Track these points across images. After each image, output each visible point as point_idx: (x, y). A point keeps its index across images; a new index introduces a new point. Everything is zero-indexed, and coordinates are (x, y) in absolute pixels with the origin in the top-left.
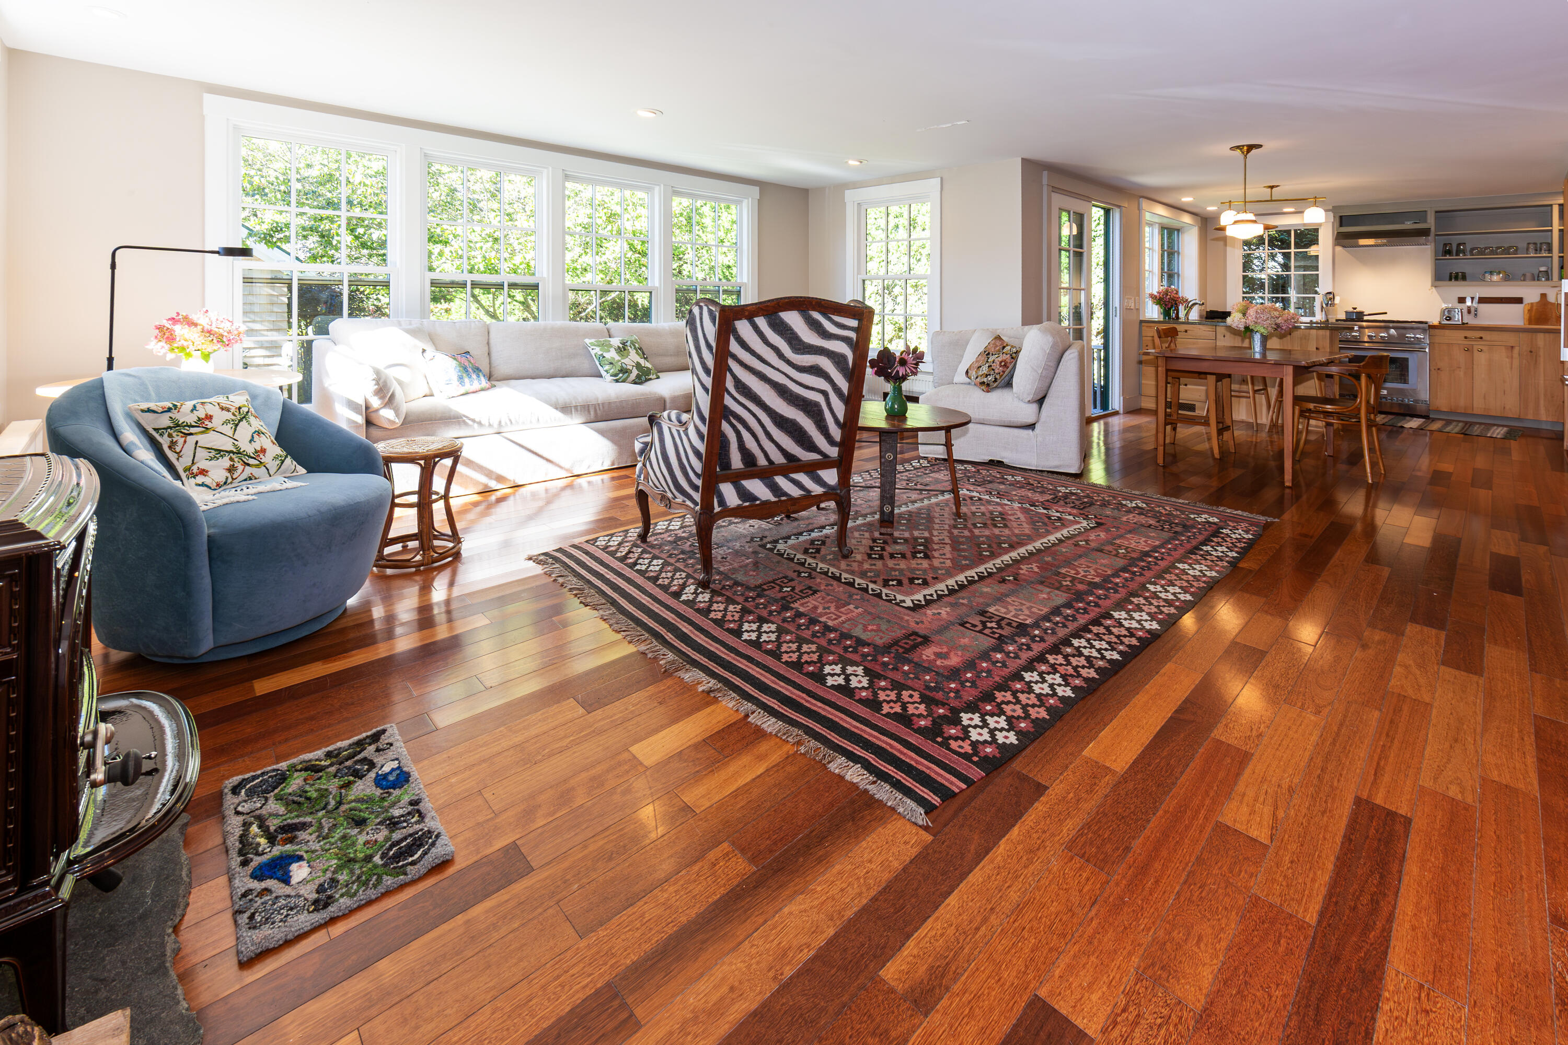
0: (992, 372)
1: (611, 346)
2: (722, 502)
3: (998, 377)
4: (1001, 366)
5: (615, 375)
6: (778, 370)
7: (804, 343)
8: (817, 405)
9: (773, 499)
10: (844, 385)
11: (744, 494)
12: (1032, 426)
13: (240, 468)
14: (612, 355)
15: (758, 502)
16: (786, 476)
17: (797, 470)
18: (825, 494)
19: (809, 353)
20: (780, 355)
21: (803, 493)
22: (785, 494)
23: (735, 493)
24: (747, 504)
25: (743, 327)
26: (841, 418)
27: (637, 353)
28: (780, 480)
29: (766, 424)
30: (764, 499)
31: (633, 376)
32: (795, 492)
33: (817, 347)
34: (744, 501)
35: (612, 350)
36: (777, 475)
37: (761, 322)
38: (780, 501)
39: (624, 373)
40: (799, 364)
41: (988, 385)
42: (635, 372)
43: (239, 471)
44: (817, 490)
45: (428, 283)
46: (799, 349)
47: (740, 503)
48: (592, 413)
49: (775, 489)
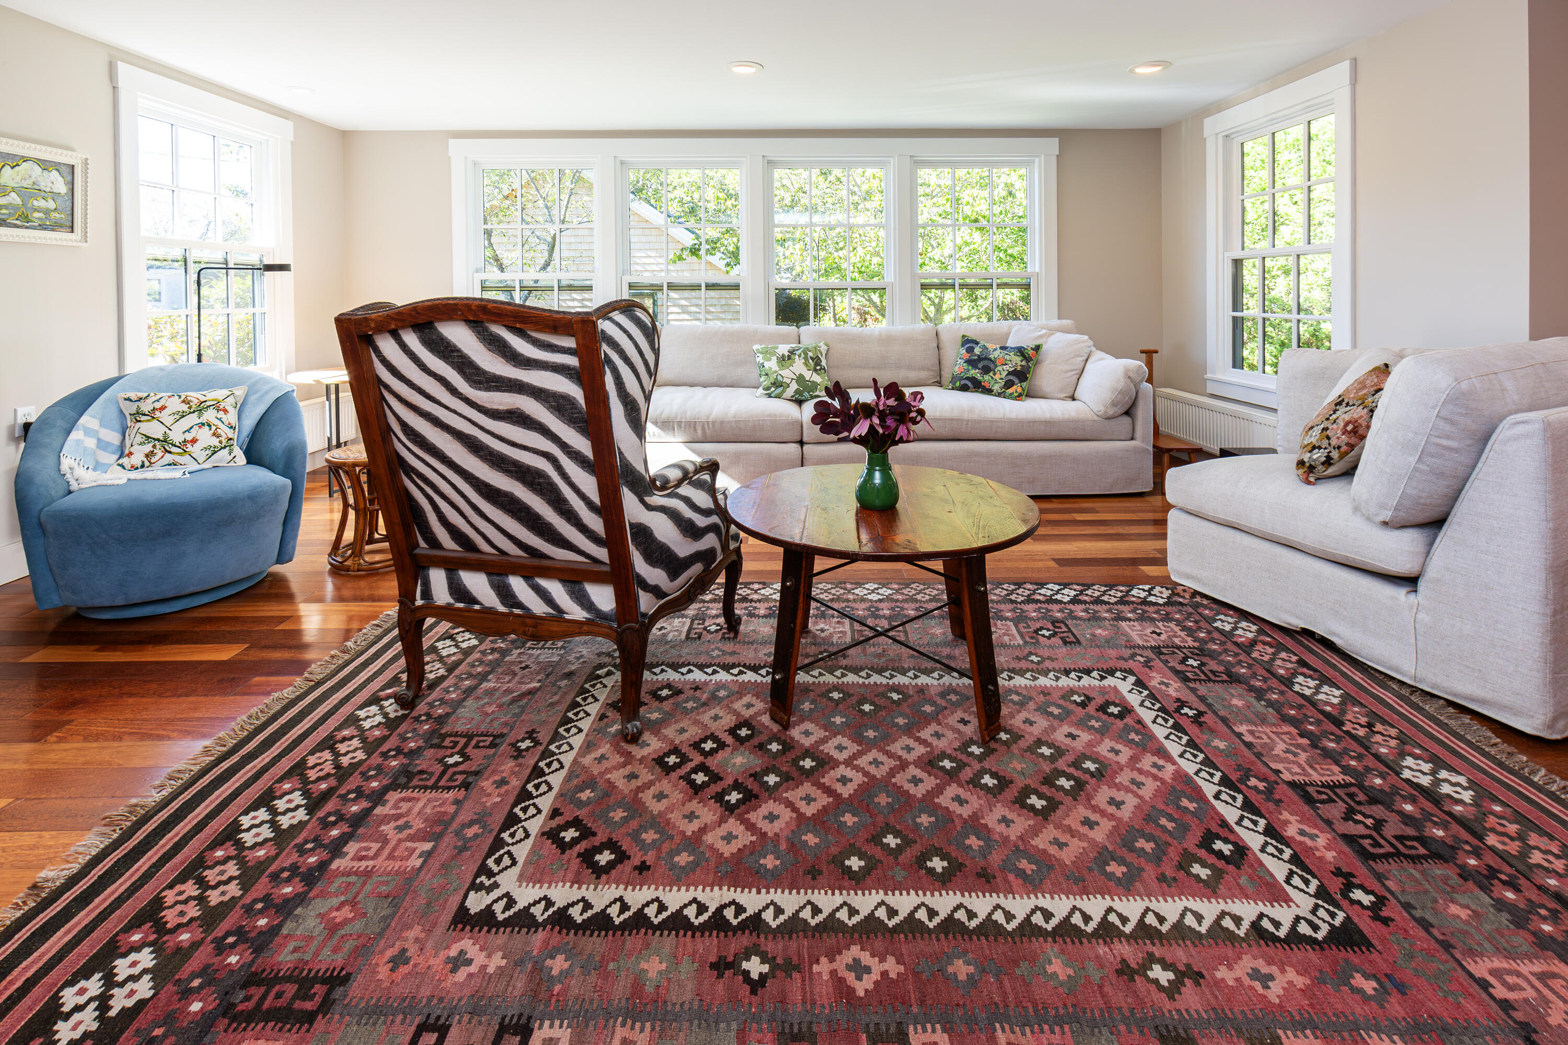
0: (1325, 443)
1: (774, 353)
2: (427, 594)
3: (1335, 455)
4: (1345, 432)
5: (767, 389)
6: (455, 412)
7: (485, 373)
8: (540, 474)
9: (501, 608)
10: (583, 445)
11: (458, 591)
12: (1411, 581)
13: (160, 454)
14: (772, 365)
15: (477, 607)
16: (528, 578)
17: (548, 573)
18: (588, 622)
19: (498, 389)
20: (454, 391)
21: (551, 611)
22: (520, 605)
23: (446, 586)
24: (461, 605)
25: (387, 346)
26: (596, 499)
27: (806, 364)
28: (517, 584)
29: (467, 493)
30: (487, 605)
31: (790, 392)
32: (538, 607)
33: (510, 380)
34: (458, 600)
35: (774, 359)
36: (514, 573)
37: (411, 339)
38: (511, 614)
39: (777, 387)
40: (488, 406)
41: (1311, 469)
42: (794, 386)
43: (157, 458)
44: (576, 613)
45: (625, 287)
46: (480, 382)
47: (452, 601)
48: (699, 432)
49: (506, 595)
